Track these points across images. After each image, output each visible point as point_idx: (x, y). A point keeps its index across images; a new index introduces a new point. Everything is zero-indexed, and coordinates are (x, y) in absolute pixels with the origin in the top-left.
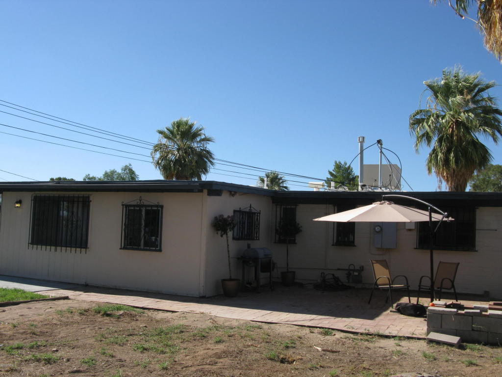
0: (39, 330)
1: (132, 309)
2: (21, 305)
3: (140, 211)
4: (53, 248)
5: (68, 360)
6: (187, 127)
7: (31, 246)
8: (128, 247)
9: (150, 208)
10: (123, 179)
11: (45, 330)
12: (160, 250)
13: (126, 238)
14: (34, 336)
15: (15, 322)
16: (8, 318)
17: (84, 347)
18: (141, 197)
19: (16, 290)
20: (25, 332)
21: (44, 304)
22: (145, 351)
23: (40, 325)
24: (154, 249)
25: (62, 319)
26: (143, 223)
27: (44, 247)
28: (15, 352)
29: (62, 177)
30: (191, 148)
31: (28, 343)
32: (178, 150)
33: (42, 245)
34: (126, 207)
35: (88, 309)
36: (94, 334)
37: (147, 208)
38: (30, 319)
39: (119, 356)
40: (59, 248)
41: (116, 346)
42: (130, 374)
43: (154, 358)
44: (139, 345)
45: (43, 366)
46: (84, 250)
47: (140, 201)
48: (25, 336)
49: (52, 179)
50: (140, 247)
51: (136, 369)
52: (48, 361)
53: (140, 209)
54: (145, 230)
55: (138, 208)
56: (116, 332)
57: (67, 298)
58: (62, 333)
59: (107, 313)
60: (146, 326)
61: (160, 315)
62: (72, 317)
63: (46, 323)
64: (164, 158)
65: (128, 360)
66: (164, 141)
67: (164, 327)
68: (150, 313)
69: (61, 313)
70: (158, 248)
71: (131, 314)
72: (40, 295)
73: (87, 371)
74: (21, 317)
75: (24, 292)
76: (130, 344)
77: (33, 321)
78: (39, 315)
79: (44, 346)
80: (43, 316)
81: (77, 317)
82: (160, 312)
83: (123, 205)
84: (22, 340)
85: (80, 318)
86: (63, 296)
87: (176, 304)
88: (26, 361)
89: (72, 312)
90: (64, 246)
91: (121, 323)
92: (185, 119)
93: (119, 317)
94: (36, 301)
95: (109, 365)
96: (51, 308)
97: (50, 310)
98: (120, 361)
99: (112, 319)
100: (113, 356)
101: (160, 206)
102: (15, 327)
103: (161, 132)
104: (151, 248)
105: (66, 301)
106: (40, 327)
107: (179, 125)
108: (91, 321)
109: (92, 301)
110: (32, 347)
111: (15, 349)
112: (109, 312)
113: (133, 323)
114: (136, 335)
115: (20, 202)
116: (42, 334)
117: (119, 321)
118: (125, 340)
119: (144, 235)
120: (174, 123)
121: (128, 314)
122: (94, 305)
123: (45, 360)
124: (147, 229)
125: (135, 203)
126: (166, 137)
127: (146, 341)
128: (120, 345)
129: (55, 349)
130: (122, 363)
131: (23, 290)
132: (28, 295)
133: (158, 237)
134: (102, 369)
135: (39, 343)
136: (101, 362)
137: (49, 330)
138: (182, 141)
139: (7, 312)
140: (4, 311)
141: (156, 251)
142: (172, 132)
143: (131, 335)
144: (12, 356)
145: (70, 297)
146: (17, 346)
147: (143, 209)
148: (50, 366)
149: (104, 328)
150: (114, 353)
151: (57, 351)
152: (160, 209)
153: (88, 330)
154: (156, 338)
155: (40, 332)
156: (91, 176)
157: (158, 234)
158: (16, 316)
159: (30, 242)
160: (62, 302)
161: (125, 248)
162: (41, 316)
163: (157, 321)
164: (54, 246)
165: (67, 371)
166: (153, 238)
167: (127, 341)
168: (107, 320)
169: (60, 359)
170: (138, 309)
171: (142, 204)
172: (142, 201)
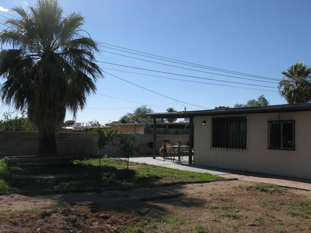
0: (225, 198)
1: (279, 187)
2: (211, 183)
4: (225, 149)
5: (246, 218)
6: (302, 68)
7: (212, 148)
8: (272, 147)
9: (286, 122)
10: (260, 105)
11: (229, 198)
12: (294, 150)
13: (271, 142)
14: (223, 201)
15: (210, 192)
16: (205, 190)
17: (254, 210)
18: (280, 115)
19: (206, 174)
20: (217, 199)
21: (224, 183)
22: (294, 216)
23: (225, 195)
24: (290, 148)
25: (237, 192)
26: (282, 131)
27: (220, 148)
28: (214, 210)
29: (222, 106)
30: (306, 82)
31: (221, 205)
32: (297, 83)
33: (219, 147)
34: (270, 122)
35: (252, 187)
36: (258, 202)
37: (284, 123)
38: (218, 191)
39: (278, 218)
40: (229, 149)
41: (274, 211)
42: (288, 230)
43: (301, 221)
44: (290, 212)
45: (233, 220)
46: (245, 150)
47: (279, 118)
48: (218, 201)
49: (216, 108)
50: (280, 148)
51: (291, 227)
52: (235, 217)
53: (279, 123)
54: (283, 136)
55: (278, 123)
56: (272, 202)
57: (236, 179)
58: (239, 200)
59: (264, 189)
60: (291, 199)
61: (298, 192)
62: (242, 191)
63: (228, 194)
64: (286, 89)
65: (284, 221)
66: (286, 78)
67: (304, 200)
68: (291, 190)
69: (235, 188)
70: (293, 148)
71: (279, 191)
72: (220, 177)
73: (259, 225)
74: (213, 190)
75: (211, 175)
76: (283, 210)
77: (220, 192)
78: (223, 189)
79: (230, 208)
80: (225, 190)
81: (245, 191)
82: (298, 190)
83: (268, 121)
84: (216, 203)
85: (247, 192)
86: (234, 178)
87: (308, 185)
88: (222, 216)
89: (242, 188)
90: (232, 148)
91: (273, 196)
92: (299, 63)
93: (272, 192)
94: (219, 180)
95: (272, 223)
96: (228, 185)
97: (228, 186)
98: (279, 221)
99: (267, 193)
100: (274, 218)
101: (293, 120)
102: (211, 195)
103: (284, 73)
104: (288, 148)
105: (236, 181)
106: (225, 196)
107: (296, 67)
108: (254, 194)
109: (252, 182)
110: (223, 208)
111: (214, 208)
112: (265, 189)
113: (282, 196)
114: (286, 204)
115: (204, 122)
116: (227, 200)
117: (272, 195)
118: (279, 207)
119: (283, 140)
120: (292, 67)
121: (277, 191)
122: (254, 184)
123: (233, 216)
124: (284, 136)
125: (276, 120)
126: (288, 76)
127: (294, 209)
128: (276, 210)
129: (237, 210)
130: (281, 222)
131: (210, 174)
132: (213, 177)
133: (292, 141)
134: (268, 225)
135: (227, 206)
136: (267, 221)
137: (230, 199)
138: (299, 77)
139: (205, 186)
140: (203, 186)
141: (291, 150)
142: (291, 72)
143: (282, 204)
144: (214, 213)
145: (238, 179)
146: (215, 207)
147: (282, 123)
148: (236, 221)
149: (263, 199)
150: (274, 215)
151: (238, 211)
152: (293, 122)
153: (254, 200)
154: (300, 207)
155: (226, 199)
156: (239, 104)
157: (292, 139)
158: (210, 189)
159: (212, 145)
160: (234, 181)
161: (270, 148)
162: (224, 190)
163: (298, 196)
164: (226, 148)
165: (247, 224)
166: (289, 141)
167: (281, 208)
168: (264, 194)
169: (241, 217)
170: (283, 188)
171: (281, 120)
172: (280, 118)
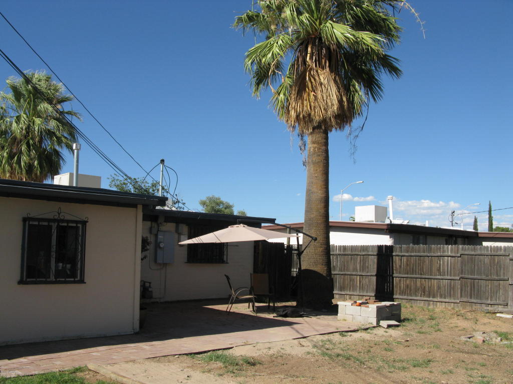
3: (50, 227)
8: (28, 280)
12: (82, 281)
18: (60, 208)
37: (61, 224)
47: (58, 215)
50: (48, 280)
53: (48, 224)
70: (79, 279)
104: (67, 279)
125: (50, 216)
141: (74, 282)
147: (54, 225)
171: (62, 218)
172: (61, 215)
